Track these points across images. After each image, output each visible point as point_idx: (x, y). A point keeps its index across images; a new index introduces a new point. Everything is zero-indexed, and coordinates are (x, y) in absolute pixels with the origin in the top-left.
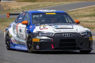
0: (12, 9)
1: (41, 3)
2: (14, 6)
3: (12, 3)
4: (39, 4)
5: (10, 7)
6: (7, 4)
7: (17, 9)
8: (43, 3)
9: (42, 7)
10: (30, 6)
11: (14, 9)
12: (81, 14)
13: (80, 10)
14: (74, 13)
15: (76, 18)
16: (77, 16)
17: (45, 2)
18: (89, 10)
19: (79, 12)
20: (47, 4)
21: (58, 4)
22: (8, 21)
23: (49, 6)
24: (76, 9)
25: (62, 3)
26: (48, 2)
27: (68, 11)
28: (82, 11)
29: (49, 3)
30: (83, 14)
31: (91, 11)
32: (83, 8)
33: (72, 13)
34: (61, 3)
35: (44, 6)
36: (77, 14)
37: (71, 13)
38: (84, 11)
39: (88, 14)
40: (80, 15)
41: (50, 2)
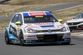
0: (6, 12)
1: (31, 6)
2: (8, 9)
3: (5, 7)
4: (30, 7)
5: (4, 10)
6: (2, 7)
7: (10, 12)
8: (33, 5)
9: (32, 9)
10: (22, 8)
11: (8, 11)
12: (67, 14)
13: (65, 10)
14: (60, 13)
15: (62, 17)
16: (63, 15)
17: (35, 4)
18: (73, 10)
19: (65, 12)
20: (37, 6)
21: (46, 6)
22: (3, 23)
23: (38, 8)
24: (62, 10)
25: (50, 5)
26: (37, 4)
27: (55, 11)
28: (67, 11)
29: (38, 6)
30: (68, 14)
31: (75, 10)
32: (68, 8)
33: (59, 13)
34: (48, 5)
35: (34, 8)
36: (63, 14)
37: (57, 14)
38: (69, 11)
39: (73, 13)
40: (65, 14)
41: (39, 4)
